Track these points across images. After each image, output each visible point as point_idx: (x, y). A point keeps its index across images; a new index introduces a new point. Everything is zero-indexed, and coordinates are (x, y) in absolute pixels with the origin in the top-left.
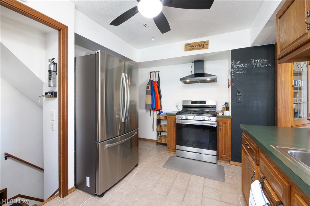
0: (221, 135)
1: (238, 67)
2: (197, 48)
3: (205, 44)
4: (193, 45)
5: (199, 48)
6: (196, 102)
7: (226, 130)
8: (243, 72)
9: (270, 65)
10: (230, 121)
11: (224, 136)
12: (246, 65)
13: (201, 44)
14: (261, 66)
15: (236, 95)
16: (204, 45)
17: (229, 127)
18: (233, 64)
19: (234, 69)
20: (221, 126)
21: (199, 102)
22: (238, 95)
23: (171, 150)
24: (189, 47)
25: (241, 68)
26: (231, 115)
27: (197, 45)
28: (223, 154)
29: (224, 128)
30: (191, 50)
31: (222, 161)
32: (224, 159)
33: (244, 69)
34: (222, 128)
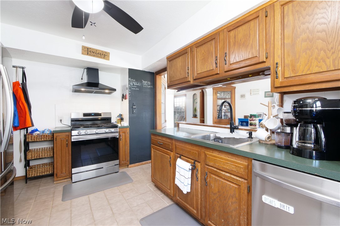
0: (121, 144)
1: (133, 84)
2: (97, 55)
3: (106, 54)
4: (92, 50)
5: (100, 57)
6: (89, 115)
7: (125, 139)
8: (137, 89)
9: (152, 87)
10: (128, 130)
11: (124, 144)
12: (139, 83)
13: (102, 53)
14: (148, 87)
15: (133, 107)
16: (104, 55)
17: (128, 135)
18: (130, 80)
19: (130, 85)
20: (122, 136)
21: (93, 114)
22: (134, 108)
23: (62, 178)
24: (88, 51)
25: (136, 85)
26: (128, 125)
27: (97, 52)
28: (123, 161)
29: (124, 137)
30: (90, 55)
31: (122, 168)
32: (124, 165)
33: (138, 87)
34: (123, 137)
